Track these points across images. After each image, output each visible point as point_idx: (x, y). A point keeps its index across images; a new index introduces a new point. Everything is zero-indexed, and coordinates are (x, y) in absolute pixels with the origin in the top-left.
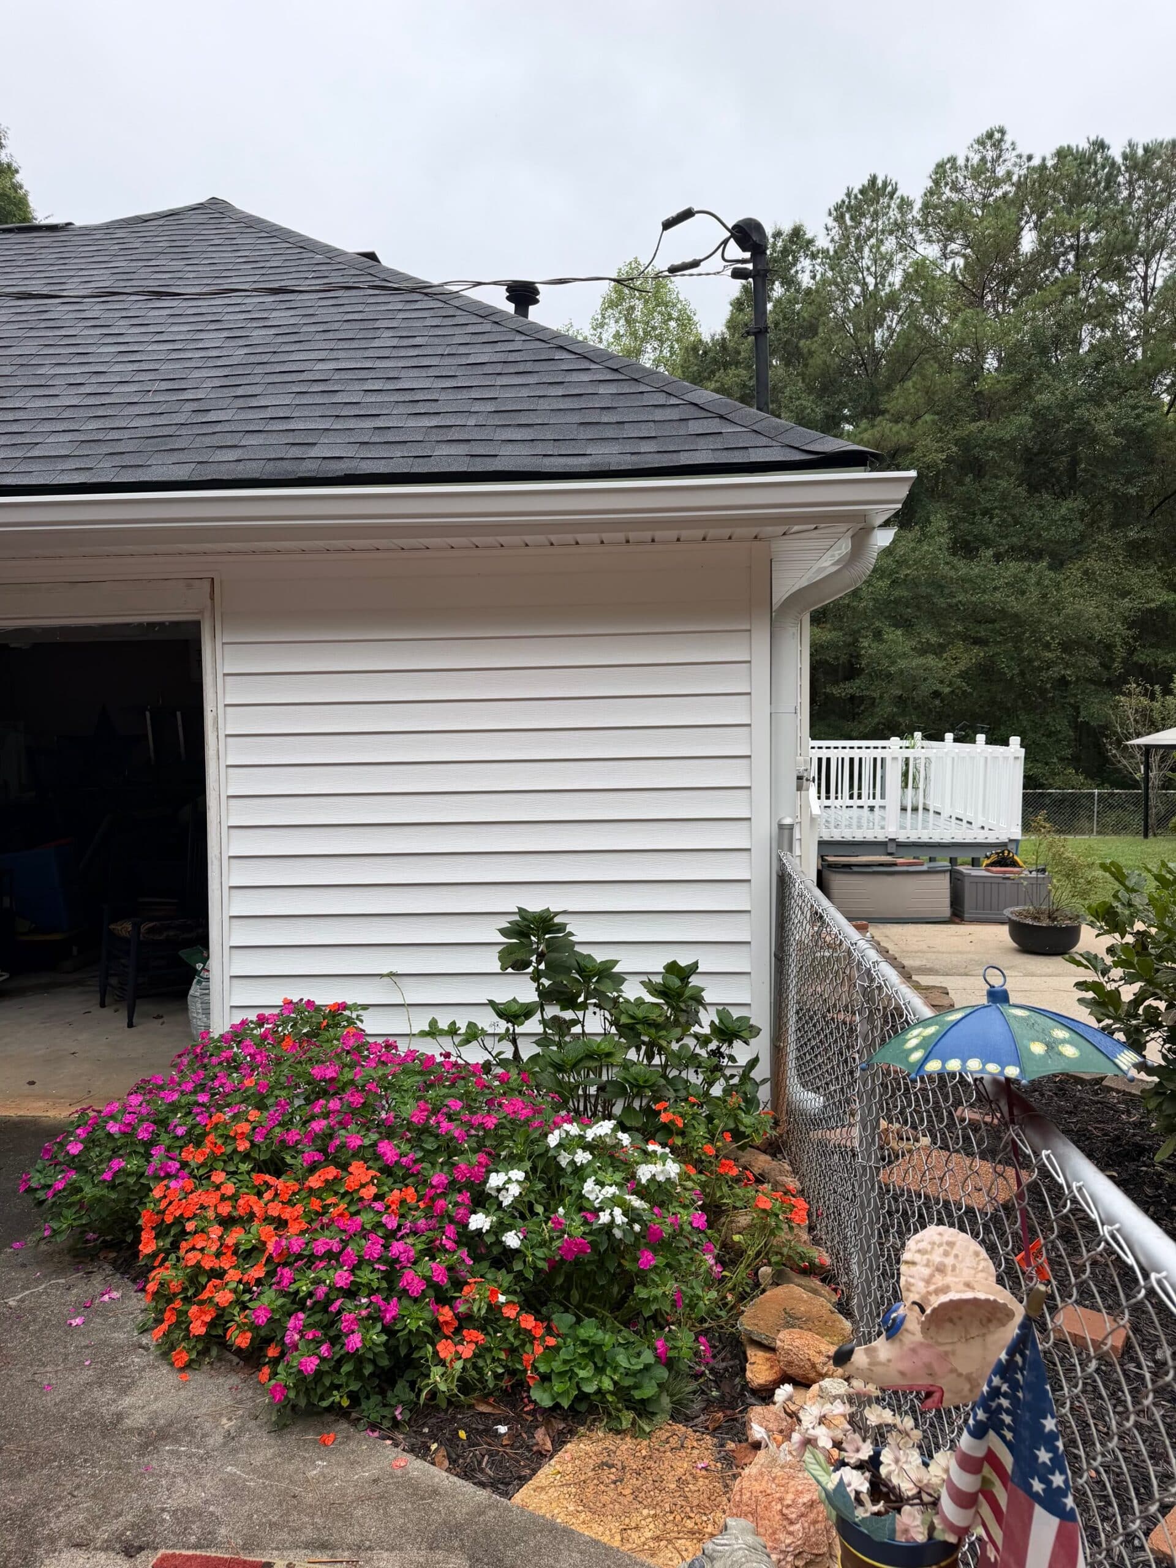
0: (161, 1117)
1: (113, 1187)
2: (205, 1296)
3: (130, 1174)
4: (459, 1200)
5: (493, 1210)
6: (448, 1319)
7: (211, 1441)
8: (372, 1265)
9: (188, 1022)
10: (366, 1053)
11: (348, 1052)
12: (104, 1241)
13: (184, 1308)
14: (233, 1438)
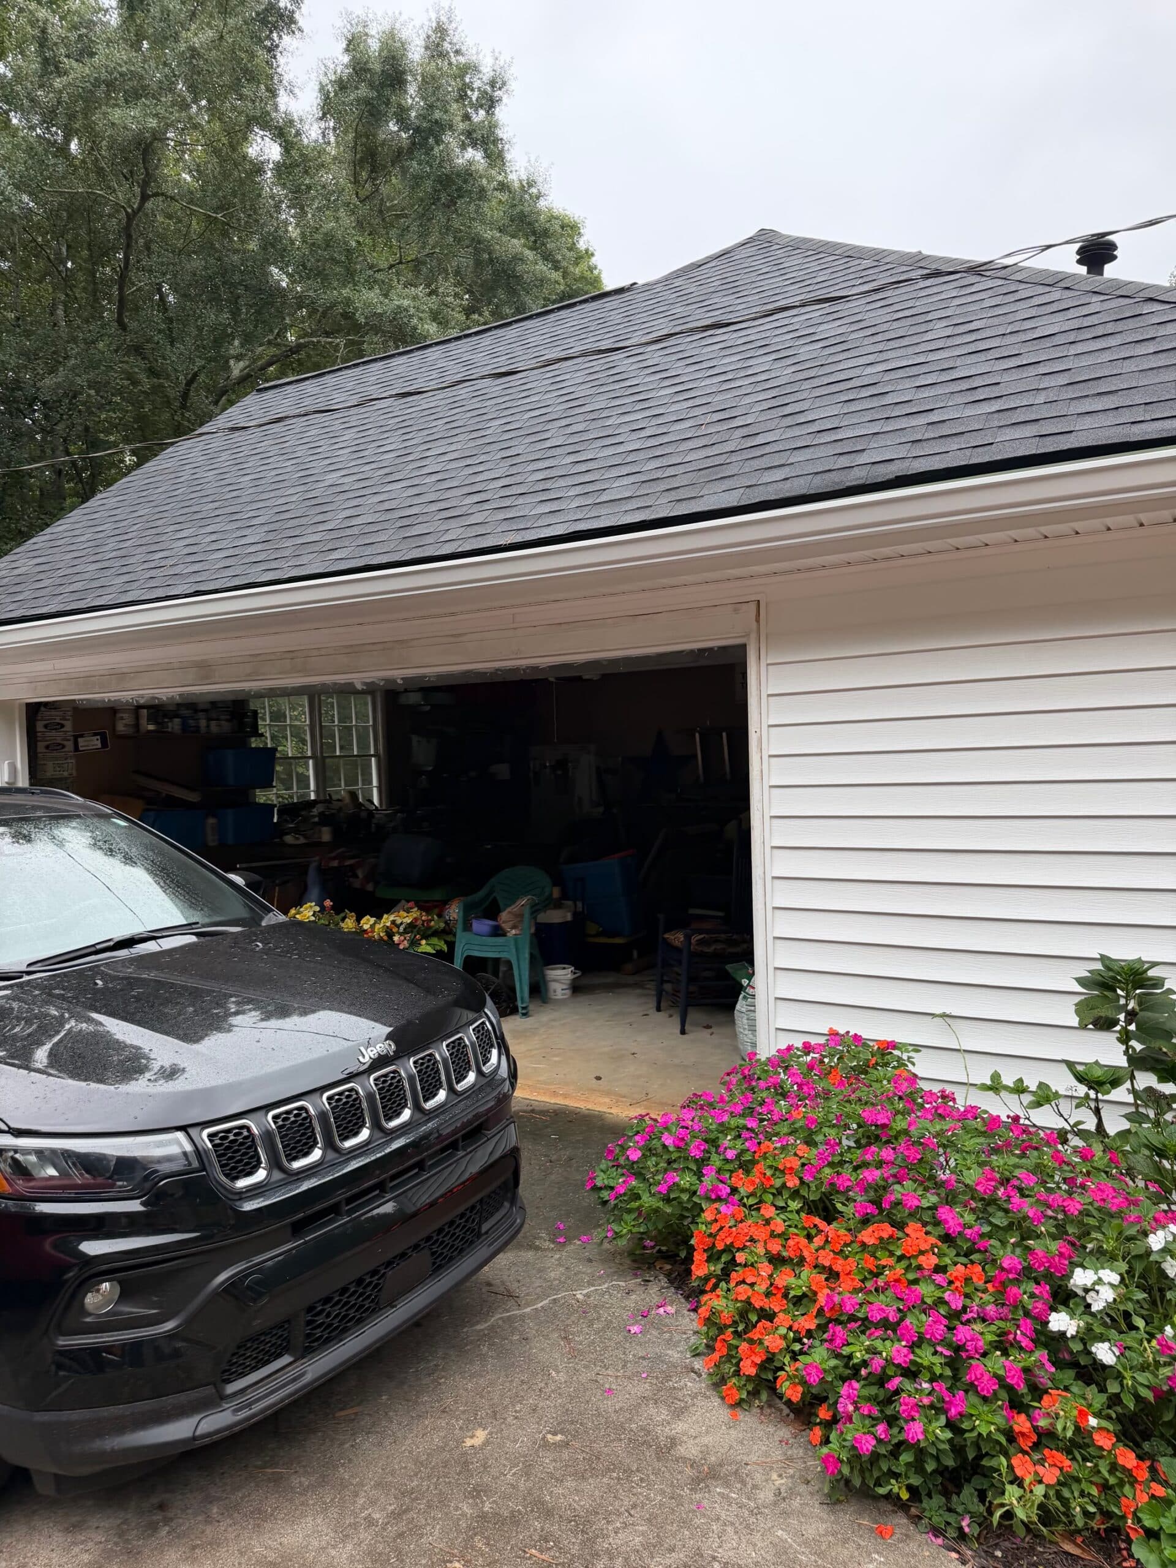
0: (712, 1136)
1: (668, 1200)
2: (755, 1335)
3: (683, 1190)
4: (1037, 1292)
5: (1079, 1312)
6: (1025, 1430)
7: (761, 1495)
8: (934, 1346)
9: (735, 1036)
10: (920, 1100)
11: (900, 1098)
12: (659, 1251)
13: (734, 1342)
14: (784, 1499)
